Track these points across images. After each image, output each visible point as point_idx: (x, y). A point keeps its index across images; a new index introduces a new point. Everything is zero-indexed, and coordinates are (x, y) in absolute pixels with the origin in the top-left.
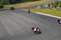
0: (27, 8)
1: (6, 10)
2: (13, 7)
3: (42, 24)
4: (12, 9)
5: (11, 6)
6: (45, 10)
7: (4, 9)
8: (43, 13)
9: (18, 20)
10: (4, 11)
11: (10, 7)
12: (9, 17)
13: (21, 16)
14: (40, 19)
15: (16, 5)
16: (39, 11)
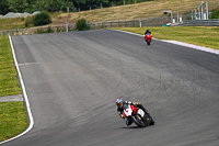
0: (134, 24)
1: (58, 31)
2: (83, 21)
3: (187, 83)
4: (82, 26)
5: (76, 16)
6: (199, 30)
7: (52, 25)
8: (193, 41)
9: (101, 68)
10: (54, 36)
11: (73, 21)
12: (71, 57)
13: (113, 53)
14: (180, 64)
15: (95, 13)
16: (179, 36)
